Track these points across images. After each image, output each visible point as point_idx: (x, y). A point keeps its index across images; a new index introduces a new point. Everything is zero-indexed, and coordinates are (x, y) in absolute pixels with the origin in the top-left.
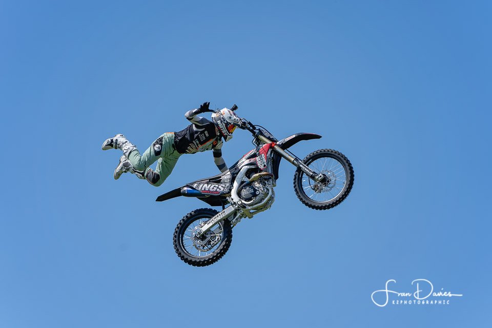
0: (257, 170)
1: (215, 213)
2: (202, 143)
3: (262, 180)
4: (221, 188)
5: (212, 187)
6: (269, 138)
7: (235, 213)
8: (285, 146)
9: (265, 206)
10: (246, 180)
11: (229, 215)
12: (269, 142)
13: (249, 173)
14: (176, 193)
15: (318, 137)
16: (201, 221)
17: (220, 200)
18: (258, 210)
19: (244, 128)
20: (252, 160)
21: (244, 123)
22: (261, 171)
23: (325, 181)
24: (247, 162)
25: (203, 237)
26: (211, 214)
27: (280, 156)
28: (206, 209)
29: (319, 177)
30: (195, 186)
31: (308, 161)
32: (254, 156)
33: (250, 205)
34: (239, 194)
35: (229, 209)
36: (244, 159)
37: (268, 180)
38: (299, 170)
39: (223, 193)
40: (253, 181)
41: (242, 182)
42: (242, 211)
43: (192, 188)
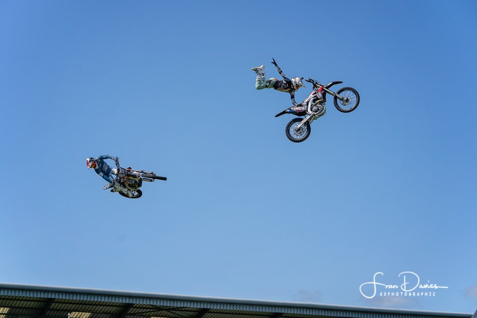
0: (318, 99)
1: (302, 119)
2: (285, 89)
3: (321, 103)
4: (303, 108)
5: (299, 108)
6: (320, 85)
7: (310, 119)
8: (328, 88)
9: (323, 114)
10: (313, 103)
11: (308, 120)
12: (321, 87)
13: (314, 101)
14: (284, 112)
15: (341, 82)
16: (297, 123)
17: (304, 113)
18: (320, 116)
19: (310, 82)
20: (315, 95)
21: (310, 80)
22: (319, 99)
23: (347, 100)
24: (313, 96)
25: (299, 130)
26: (301, 120)
27: (326, 92)
28: (298, 118)
29: (345, 99)
30: (292, 109)
31: (339, 93)
32: (315, 93)
33: (316, 114)
34: (311, 110)
35: (308, 117)
36: (311, 95)
37: (322, 103)
38: (336, 98)
39: (304, 110)
40: (317, 104)
41: (312, 105)
42: (314, 117)
43: (291, 110)
